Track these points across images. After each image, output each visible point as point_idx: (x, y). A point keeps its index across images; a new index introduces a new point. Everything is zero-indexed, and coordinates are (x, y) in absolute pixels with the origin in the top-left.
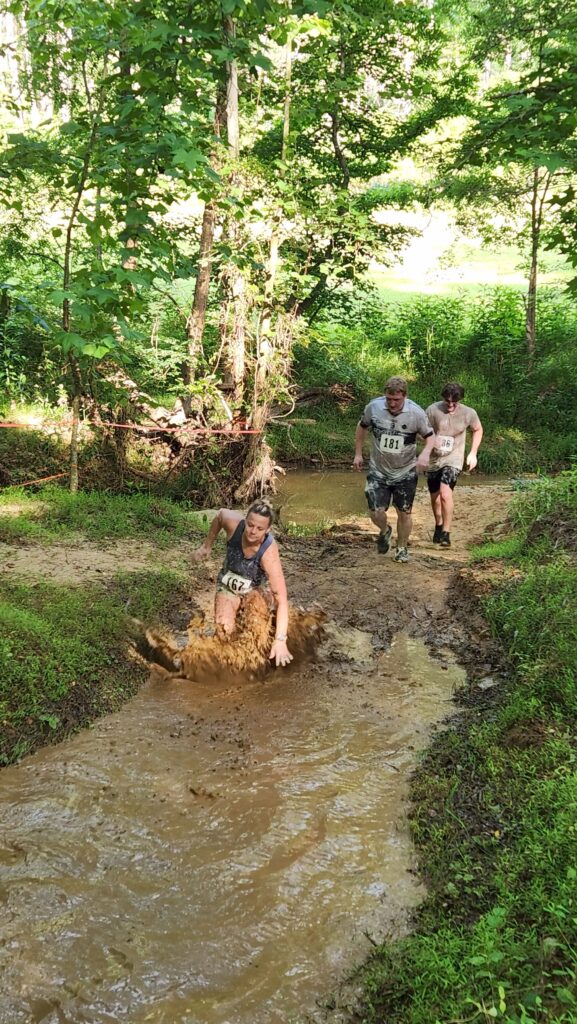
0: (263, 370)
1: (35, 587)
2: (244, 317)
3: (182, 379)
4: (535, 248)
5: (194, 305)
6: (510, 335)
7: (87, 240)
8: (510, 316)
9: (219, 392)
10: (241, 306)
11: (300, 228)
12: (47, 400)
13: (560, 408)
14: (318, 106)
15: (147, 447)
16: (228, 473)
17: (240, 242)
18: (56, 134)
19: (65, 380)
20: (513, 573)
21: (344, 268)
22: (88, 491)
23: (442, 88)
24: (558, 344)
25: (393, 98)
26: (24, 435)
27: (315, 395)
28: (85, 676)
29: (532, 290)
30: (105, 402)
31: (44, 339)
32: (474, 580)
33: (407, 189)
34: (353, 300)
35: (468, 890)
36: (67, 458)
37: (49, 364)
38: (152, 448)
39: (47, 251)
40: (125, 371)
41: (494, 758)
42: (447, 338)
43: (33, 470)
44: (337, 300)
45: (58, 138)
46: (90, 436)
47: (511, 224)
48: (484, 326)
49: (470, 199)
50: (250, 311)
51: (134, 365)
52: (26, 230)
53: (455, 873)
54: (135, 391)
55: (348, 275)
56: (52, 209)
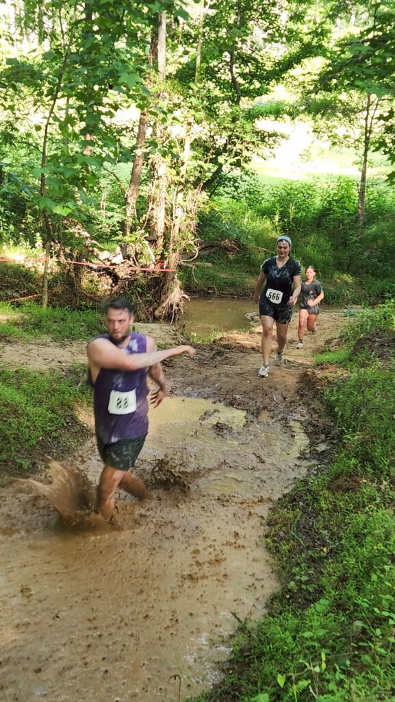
0: (177, 228)
1: (16, 371)
2: (165, 191)
3: (121, 232)
4: (366, 150)
5: (131, 181)
6: (347, 210)
7: (59, 134)
8: (347, 197)
9: (147, 242)
10: (163, 183)
11: (206, 131)
12: (28, 243)
13: (379, 261)
14: (222, 46)
15: (96, 278)
16: (151, 298)
17: (164, 139)
18: (39, 60)
19: (40, 230)
20: (341, 373)
21: (235, 160)
22: (54, 307)
23: (307, 37)
24: (379, 217)
25: (273, 43)
26: (11, 267)
27: (212, 246)
28: (48, 434)
29: (363, 179)
30: (68, 246)
31: (27, 201)
32: (316, 376)
33: (280, 106)
34: (240, 182)
35: (304, 587)
36: (41, 284)
37: (30, 219)
38: (99, 279)
39: (31, 141)
40: (82, 225)
41: (325, 498)
42: (304, 210)
43: (17, 291)
44: (230, 181)
45: (41, 62)
46: (57, 269)
47: (351, 133)
48: (330, 203)
49: (323, 115)
50: (170, 187)
51: (89, 221)
52: (17, 125)
53: (295, 575)
54: (89, 239)
55: (238, 164)
56: (35, 111)
